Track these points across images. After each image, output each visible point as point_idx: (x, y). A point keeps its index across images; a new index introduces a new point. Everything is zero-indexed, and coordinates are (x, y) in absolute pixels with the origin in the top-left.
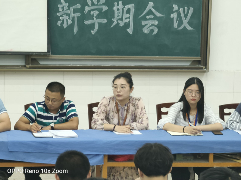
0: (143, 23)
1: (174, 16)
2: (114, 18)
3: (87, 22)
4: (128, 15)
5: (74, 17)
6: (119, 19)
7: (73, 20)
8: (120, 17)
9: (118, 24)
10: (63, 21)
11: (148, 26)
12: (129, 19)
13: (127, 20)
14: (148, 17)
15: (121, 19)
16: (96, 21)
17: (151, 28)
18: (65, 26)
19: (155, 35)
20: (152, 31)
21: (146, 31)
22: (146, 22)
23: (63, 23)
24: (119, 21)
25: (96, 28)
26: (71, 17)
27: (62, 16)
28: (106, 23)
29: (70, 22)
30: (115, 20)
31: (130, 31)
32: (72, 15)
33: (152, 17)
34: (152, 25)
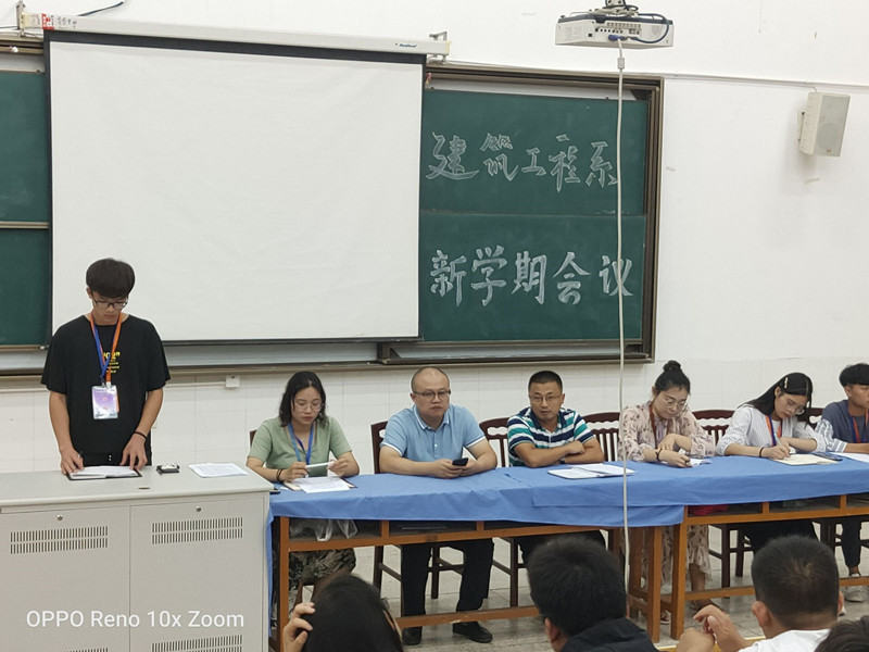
0: (559, 287)
1: (604, 273)
2: (516, 278)
3: (476, 286)
4: (537, 274)
5: (456, 278)
6: (524, 281)
7: (455, 283)
8: (526, 277)
9: (523, 287)
10: (440, 284)
11: (566, 290)
12: (538, 279)
13: (536, 282)
14: (566, 276)
15: (527, 281)
16: (490, 284)
17: (571, 294)
18: (442, 292)
19: (576, 305)
20: (572, 298)
21: (563, 299)
22: (564, 284)
23: (439, 288)
24: (524, 284)
25: (490, 295)
26: (452, 279)
27: (438, 276)
28: (504, 287)
29: (450, 286)
30: (517, 282)
31: (540, 299)
32: (454, 274)
33: (573, 275)
34: (573, 289)
